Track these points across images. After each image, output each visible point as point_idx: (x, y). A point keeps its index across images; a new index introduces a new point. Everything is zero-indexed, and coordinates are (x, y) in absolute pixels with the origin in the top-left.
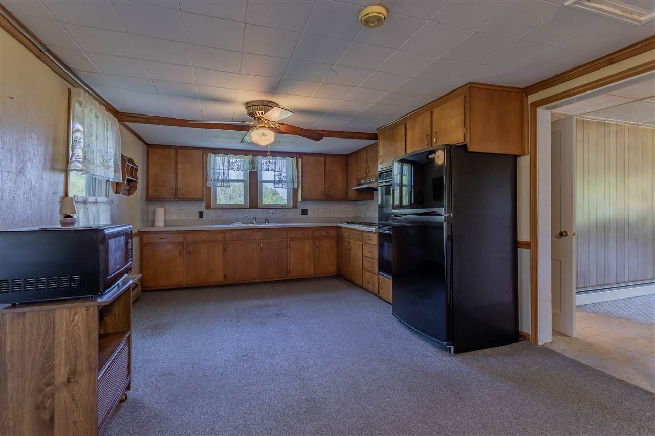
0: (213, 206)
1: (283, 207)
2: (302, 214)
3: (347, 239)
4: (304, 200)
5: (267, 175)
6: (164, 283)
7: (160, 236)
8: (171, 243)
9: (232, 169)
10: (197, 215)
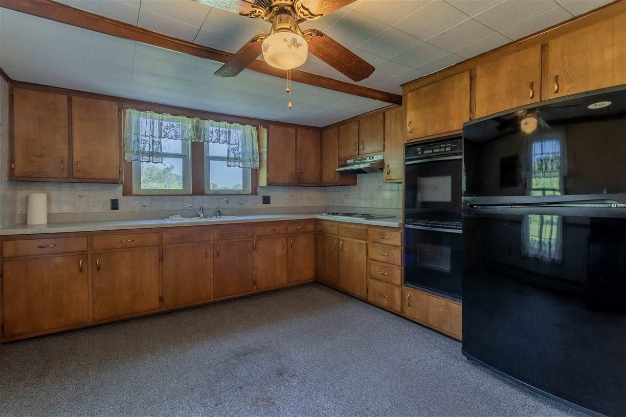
0: (134, 191)
1: (238, 194)
2: (263, 203)
3: (335, 236)
4: (270, 184)
5: (216, 149)
6: (49, 324)
7: (41, 242)
8: (63, 254)
9: (166, 136)
10: (109, 205)
